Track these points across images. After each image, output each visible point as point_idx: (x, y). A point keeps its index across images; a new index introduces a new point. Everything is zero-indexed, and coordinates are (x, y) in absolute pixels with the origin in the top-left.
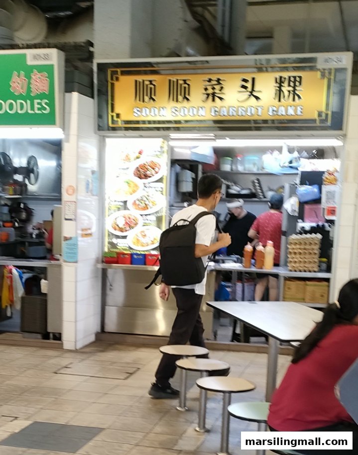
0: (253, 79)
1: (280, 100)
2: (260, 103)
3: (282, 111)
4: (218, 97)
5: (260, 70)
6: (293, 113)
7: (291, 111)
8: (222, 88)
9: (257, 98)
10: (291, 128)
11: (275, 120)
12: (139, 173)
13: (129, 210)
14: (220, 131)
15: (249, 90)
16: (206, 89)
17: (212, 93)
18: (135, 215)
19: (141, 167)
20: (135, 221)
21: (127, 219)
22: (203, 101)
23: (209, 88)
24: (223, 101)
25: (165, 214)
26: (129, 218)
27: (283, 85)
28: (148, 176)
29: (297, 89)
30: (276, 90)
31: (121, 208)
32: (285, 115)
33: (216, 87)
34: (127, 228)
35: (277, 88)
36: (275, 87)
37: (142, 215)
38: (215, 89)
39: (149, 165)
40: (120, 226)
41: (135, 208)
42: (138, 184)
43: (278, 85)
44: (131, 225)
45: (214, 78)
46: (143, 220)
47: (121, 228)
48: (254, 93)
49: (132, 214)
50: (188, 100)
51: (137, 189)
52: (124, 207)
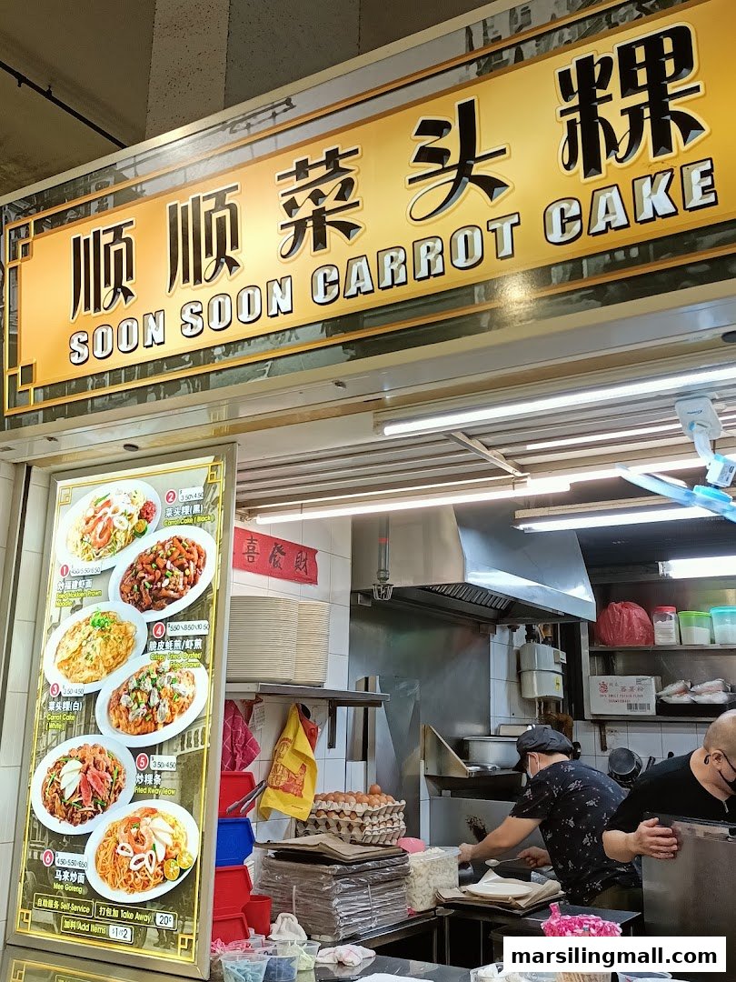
0: (467, 112)
1: (592, 166)
2: (504, 202)
3: (612, 209)
5: (490, 64)
6: (665, 207)
7: (655, 200)
8: (348, 185)
9: (491, 186)
10: (663, 278)
11: (581, 259)
12: (136, 587)
13: (97, 731)
14: (352, 358)
15: (454, 159)
16: (291, 207)
17: (311, 214)
18: (114, 752)
19: (142, 564)
20: (115, 777)
21: (88, 768)
22: (284, 254)
23: (301, 197)
24: (356, 235)
25: (207, 744)
26: (95, 766)
27: (600, 93)
28: (164, 597)
29: (672, 88)
30: (572, 124)
31: (76, 726)
32: (627, 226)
33: (324, 188)
34: (87, 809)
35: (576, 116)
36: (563, 113)
37: (135, 752)
38: (324, 196)
39: (169, 553)
40: (67, 794)
41: (115, 722)
42: (131, 629)
43: (575, 101)
44: (100, 793)
45: (317, 154)
46: (138, 772)
47: (70, 805)
48: (475, 166)
49: (106, 748)
50: (232, 264)
51: (129, 648)
52: (83, 723)
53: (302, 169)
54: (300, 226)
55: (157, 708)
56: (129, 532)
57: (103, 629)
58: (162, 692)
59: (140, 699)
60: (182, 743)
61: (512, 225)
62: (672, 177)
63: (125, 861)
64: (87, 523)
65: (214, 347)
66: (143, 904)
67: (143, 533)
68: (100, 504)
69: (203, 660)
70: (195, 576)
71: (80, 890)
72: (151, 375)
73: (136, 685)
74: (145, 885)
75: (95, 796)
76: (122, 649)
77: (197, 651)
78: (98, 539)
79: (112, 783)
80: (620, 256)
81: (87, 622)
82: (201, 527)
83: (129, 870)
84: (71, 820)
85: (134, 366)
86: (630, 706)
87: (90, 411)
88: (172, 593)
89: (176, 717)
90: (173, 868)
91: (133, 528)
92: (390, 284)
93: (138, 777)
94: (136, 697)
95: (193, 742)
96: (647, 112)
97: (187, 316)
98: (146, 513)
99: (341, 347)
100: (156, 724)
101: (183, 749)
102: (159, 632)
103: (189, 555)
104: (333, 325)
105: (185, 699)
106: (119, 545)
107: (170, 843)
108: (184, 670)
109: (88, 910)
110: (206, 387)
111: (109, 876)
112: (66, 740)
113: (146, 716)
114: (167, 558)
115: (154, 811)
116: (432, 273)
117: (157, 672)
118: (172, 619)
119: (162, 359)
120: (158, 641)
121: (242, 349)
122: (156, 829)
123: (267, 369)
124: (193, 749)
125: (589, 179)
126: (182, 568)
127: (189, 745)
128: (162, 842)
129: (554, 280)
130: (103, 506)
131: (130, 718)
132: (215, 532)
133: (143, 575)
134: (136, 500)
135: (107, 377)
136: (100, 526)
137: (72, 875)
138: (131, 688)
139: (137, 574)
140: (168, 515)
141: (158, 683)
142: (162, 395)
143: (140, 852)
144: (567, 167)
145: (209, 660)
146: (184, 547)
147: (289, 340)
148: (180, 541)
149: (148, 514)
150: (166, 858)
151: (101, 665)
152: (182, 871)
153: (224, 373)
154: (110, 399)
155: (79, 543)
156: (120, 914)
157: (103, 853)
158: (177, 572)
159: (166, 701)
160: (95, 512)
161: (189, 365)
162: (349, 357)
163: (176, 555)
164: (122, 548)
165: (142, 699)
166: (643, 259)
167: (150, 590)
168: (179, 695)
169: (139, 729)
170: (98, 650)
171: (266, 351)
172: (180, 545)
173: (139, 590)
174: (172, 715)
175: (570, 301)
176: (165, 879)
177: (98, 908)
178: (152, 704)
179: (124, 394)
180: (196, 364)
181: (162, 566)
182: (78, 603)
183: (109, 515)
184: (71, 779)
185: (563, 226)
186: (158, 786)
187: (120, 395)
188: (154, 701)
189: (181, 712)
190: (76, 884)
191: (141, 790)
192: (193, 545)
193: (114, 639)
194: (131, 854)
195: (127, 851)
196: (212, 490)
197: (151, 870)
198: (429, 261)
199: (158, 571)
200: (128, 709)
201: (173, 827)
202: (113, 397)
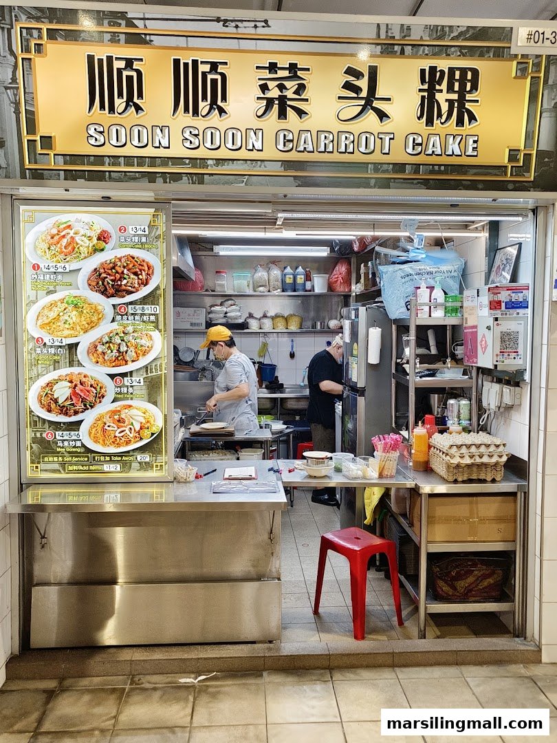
0: (373, 71)
1: (430, 122)
2: (387, 126)
3: (435, 145)
4: (292, 107)
5: (387, 50)
6: (457, 152)
7: (454, 147)
8: (301, 88)
9: (382, 115)
10: (452, 183)
11: (420, 165)
12: (100, 282)
13: (80, 364)
14: (299, 186)
15: (364, 94)
16: (264, 88)
17: (277, 97)
18: (95, 376)
19: (104, 269)
20: (98, 390)
21: (76, 386)
22: (259, 115)
23: (271, 84)
24: (305, 117)
25: (164, 371)
26: (81, 384)
27: (438, 87)
28: (124, 290)
29: (468, 97)
30: (423, 97)
31: (62, 363)
32: (441, 155)
33: (287, 84)
34: (78, 407)
35: (426, 94)
36: (420, 90)
37: (112, 376)
38: (286, 89)
39: (125, 265)
40: (60, 401)
41: (94, 360)
42: (100, 308)
43: (426, 87)
44: (87, 398)
45: (284, 62)
46: (116, 386)
47: (63, 406)
48: (375, 102)
49: (88, 374)
50: (222, 111)
51: (100, 319)
52: (68, 360)
53: (273, 67)
54: (270, 102)
55: (126, 352)
56: (90, 248)
57: (76, 306)
58: (129, 344)
59: (112, 348)
60: (147, 371)
61: (390, 139)
62: (462, 138)
63: (112, 432)
64: (52, 238)
65: (208, 159)
66: (128, 452)
67: (103, 250)
68: (62, 227)
69: (157, 327)
70: (146, 280)
71: (79, 450)
72: (159, 166)
73: (108, 340)
74: (128, 443)
75: (84, 400)
76: (95, 319)
77: (153, 322)
78: (64, 250)
79: (96, 393)
80: (436, 168)
81: (62, 301)
82: (148, 251)
83: (115, 437)
84: (66, 414)
85: (145, 157)
86: (192, 324)
87: (107, 179)
88: (130, 288)
89: (140, 358)
90: (147, 433)
91: (94, 246)
92: (323, 150)
93: (116, 389)
94: (109, 347)
95: (154, 370)
96: (456, 105)
97: (187, 135)
98: (103, 237)
99: (292, 178)
100: (126, 362)
101: (147, 374)
102: (122, 310)
103: (141, 267)
104: (287, 164)
105: (147, 348)
106: (82, 256)
107: (144, 421)
108: (144, 333)
109: (86, 459)
110: (201, 182)
111: (101, 441)
112: (54, 370)
113: (118, 357)
114: (124, 267)
115: (130, 406)
116: (348, 151)
117: (124, 333)
118: (131, 303)
119: (168, 158)
120: (122, 315)
121: (228, 165)
122: (134, 415)
123: (245, 180)
124: (154, 374)
125: (427, 128)
126: (136, 274)
127: (151, 372)
128: (138, 421)
129: (407, 171)
130: (65, 229)
131: (106, 358)
132: (159, 255)
133: (105, 276)
134: (94, 228)
135: (122, 160)
136: (64, 241)
137: (71, 443)
138: (104, 341)
139: (100, 275)
140: (122, 240)
141: (125, 339)
142: (168, 180)
143: (122, 427)
144: (419, 118)
145: (161, 326)
146: (137, 262)
147: (260, 167)
148: (133, 258)
149: (104, 238)
150: (141, 429)
151: (78, 328)
152: (153, 434)
153: (214, 176)
154: (125, 175)
155: (47, 250)
156: (111, 458)
157: (94, 430)
158: (132, 276)
159: (132, 349)
160: (59, 231)
161: (189, 166)
162: (297, 184)
163: (131, 266)
164: (85, 258)
165: (115, 348)
166: (445, 173)
167: (112, 285)
168: (142, 346)
169: (114, 364)
170: (74, 319)
171: (245, 170)
172: (133, 261)
173: (103, 284)
174: (138, 356)
175: (412, 183)
176: (141, 439)
177: (94, 457)
178: (122, 350)
179: (137, 174)
180: (194, 166)
181: (120, 271)
182: (52, 288)
183: (72, 234)
184: (62, 392)
185: (413, 146)
186: (132, 394)
187: (133, 174)
188: (123, 348)
189: (144, 355)
190: (75, 447)
191: (118, 396)
192: (143, 261)
193: (87, 313)
194: (116, 429)
195: (113, 427)
196: (155, 230)
197: (131, 435)
198: (346, 144)
199: (117, 274)
200: (104, 353)
201: (144, 413)
202: (128, 174)
